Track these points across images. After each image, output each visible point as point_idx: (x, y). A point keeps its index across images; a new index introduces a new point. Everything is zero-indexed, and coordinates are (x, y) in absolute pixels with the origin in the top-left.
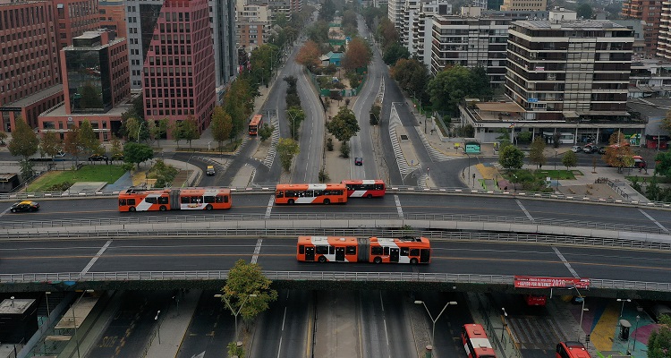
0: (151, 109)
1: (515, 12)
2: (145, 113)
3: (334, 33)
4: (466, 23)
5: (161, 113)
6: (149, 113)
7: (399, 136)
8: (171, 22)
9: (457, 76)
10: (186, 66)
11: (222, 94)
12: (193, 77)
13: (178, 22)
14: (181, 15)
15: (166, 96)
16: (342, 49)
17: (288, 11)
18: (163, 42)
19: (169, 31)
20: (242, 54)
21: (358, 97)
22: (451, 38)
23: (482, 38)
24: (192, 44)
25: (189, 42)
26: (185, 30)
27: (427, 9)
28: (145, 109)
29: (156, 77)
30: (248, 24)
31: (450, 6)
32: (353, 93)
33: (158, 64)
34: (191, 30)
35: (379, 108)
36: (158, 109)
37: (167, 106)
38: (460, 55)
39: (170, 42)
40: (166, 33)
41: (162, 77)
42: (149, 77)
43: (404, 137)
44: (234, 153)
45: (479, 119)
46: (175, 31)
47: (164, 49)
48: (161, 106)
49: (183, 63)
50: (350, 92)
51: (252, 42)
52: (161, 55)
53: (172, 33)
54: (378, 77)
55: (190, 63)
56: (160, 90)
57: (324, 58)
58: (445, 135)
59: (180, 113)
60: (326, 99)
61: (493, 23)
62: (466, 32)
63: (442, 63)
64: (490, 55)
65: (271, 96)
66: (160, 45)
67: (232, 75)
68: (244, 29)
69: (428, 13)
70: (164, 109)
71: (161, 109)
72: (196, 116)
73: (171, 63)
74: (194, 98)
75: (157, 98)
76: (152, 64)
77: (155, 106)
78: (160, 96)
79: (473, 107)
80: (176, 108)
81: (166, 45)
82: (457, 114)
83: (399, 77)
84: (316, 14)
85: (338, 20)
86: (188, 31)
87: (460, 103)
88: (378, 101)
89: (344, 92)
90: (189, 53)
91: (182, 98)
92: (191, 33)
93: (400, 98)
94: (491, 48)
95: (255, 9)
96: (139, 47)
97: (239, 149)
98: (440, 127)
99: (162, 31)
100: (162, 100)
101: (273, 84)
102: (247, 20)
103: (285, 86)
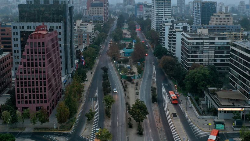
0: (20, 100)
1: (218, 26)
2: (17, 102)
3: (126, 34)
4: (202, 39)
5: (26, 102)
6: (19, 102)
7: (171, 113)
8: (34, 48)
9: (203, 74)
10: (42, 74)
11: (66, 82)
12: (46, 80)
13: (37, 48)
14: (39, 43)
15: (30, 92)
16: (130, 47)
17: (102, 23)
18: (28, 60)
19: (32, 53)
20: (78, 53)
21: (142, 79)
22: (194, 47)
23: (211, 47)
24: (46, 61)
25: (44, 59)
26: (42, 53)
27: (177, 28)
28: (17, 100)
29: (24, 81)
30: (82, 33)
31: (189, 26)
32: (139, 77)
33: (25, 73)
34: (45, 52)
35: (155, 89)
36: (25, 100)
37: (30, 98)
38: (199, 56)
39: (32, 60)
40: (30, 55)
41: (27, 81)
42: (20, 81)
43: (174, 115)
44: (70, 132)
45: (220, 104)
46: (36, 53)
47: (28, 64)
48: (26, 98)
49: (40, 72)
50: (138, 76)
51: (84, 42)
52: (27, 68)
53: (34, 54)
54: (151, 64)
55: (44, 72)
56: (26, 89)
57: (122, 51)
58: (200, 114)
59: (38, 102)
60: (125, 82)
61: (217, 39)
62: (202, 44)
63: (188, 60)
64: (216, 56)
65: (94, 78)
66: (27, 62)
67: (72, 67)
68: (80, 36)
69: (177, 30)
70: (28, 100)
71: (26, 100)
72: (48, 104)
73: (33, 72)
74: (47, 93)
75: (24, 93)
76: (21, 73)
77: (22, 98)
78: (26, 92)
79: (213, 93)
80: (36, 100)
81: (30, 61)
82: (202, 95)
83: (165, 67)
84: (115, 22)
85: (126, 26)
86: (44, 53)
87: (205, 90)
88: (154, 83)
89: (134, 77)
90: (44, 66)
91: (39, 93)
92: (46, 54)
93: (165, 80)
94: (216, 52)
95: (86, 25)
96: (19, 48)
97: (73, 127)
98: (195, 106)
99: (28, 53)
100: (27, 94)
101: (95, 69)
102: (81, 31)
103: (102, 72)
